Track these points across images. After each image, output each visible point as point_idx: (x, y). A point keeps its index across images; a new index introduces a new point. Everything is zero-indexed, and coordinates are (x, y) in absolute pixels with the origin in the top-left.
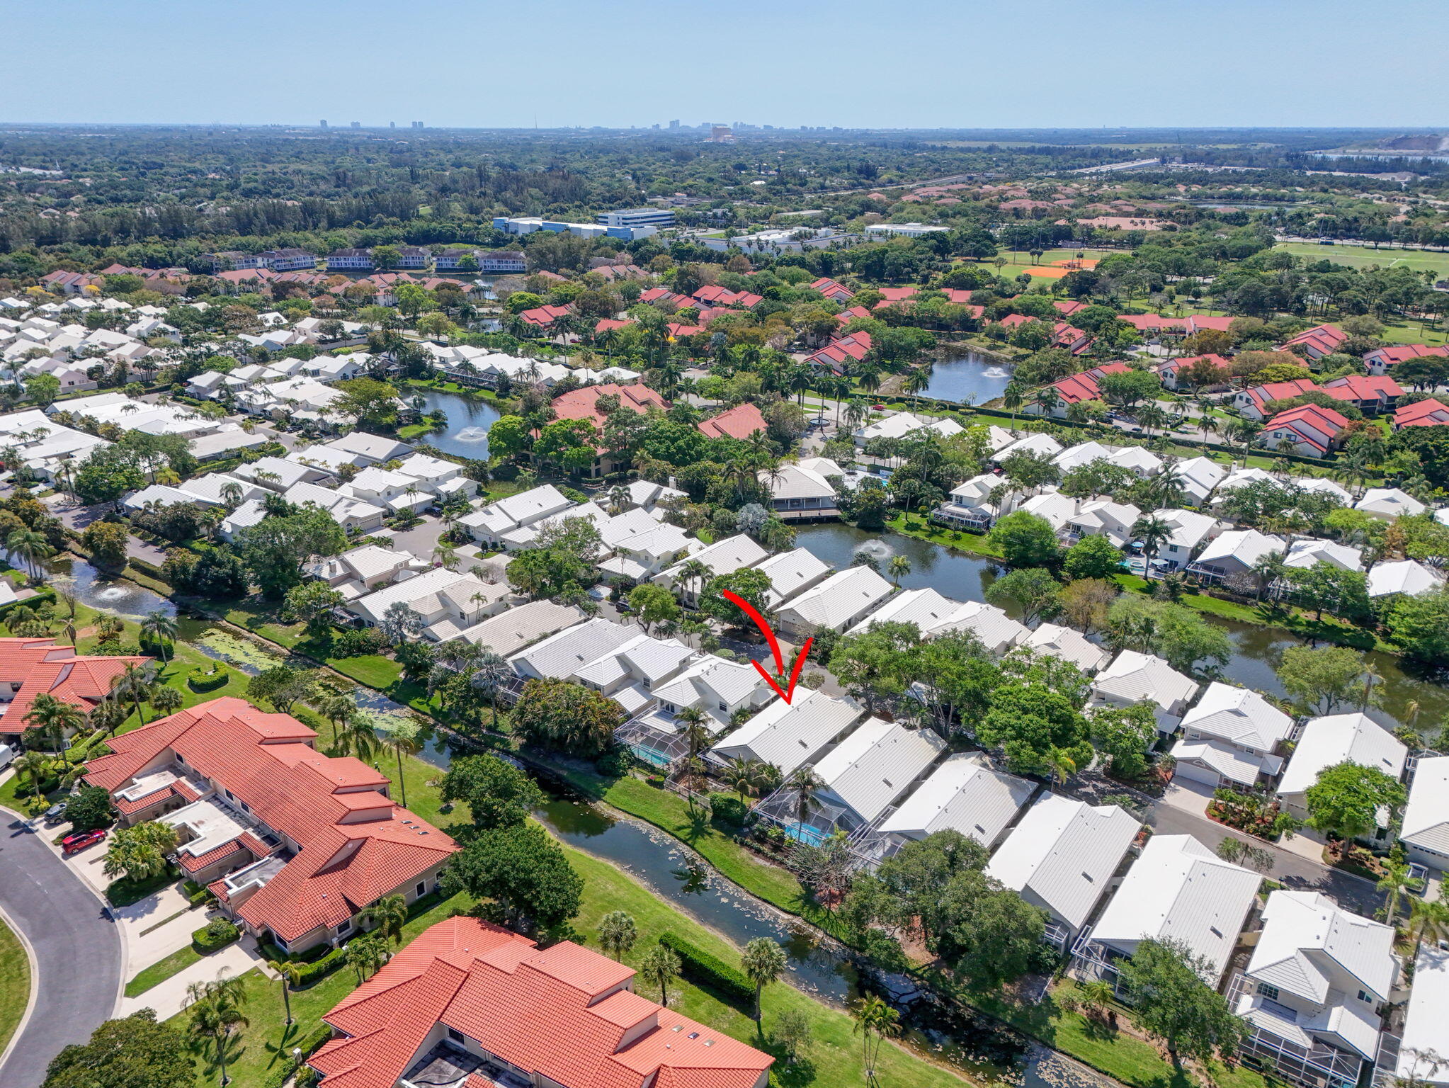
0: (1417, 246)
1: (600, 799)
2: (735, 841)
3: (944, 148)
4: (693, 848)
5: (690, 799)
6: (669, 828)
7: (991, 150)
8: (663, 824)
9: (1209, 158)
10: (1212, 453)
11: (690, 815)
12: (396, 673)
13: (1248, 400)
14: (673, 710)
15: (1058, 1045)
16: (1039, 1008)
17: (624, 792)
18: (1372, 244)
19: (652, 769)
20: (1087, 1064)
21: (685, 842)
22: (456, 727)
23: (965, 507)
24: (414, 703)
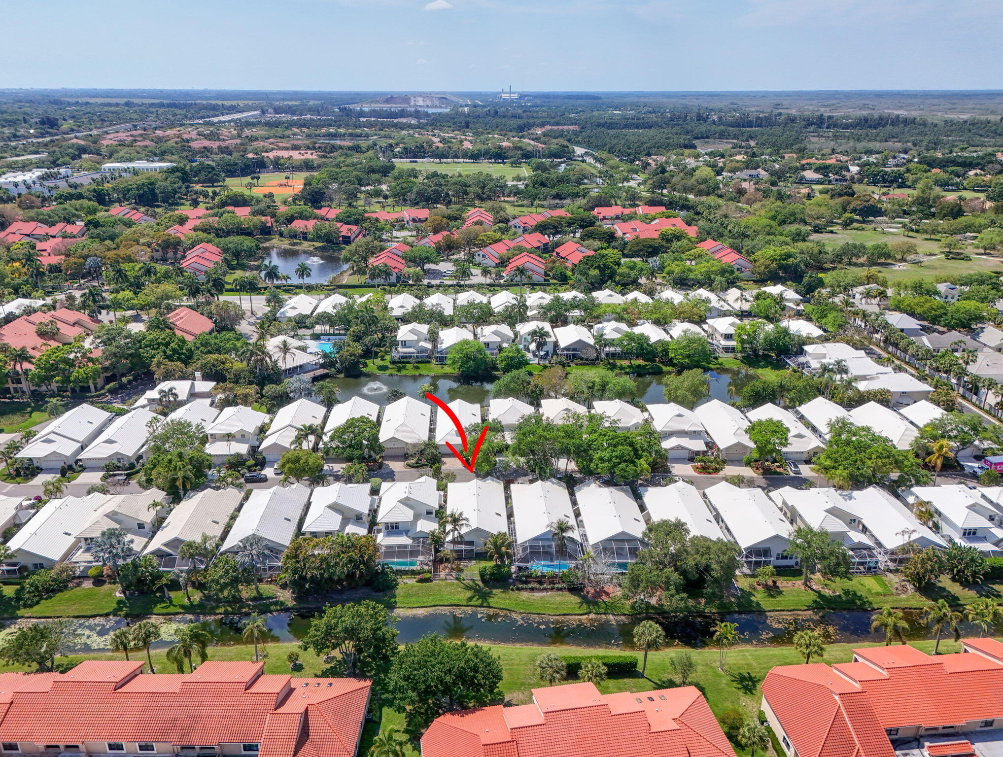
0: (461, 160)
1: (394, 608)
2: (512, 590)
3: (87, 103)
4: (490, 607)
5: (457, 579)
6: (464, 603)
7: (127, 104)
8: (456, 602)
9: (291, 110)
10: (492, 289)
11: (468, 588)
12: (110, 594)
13: (483, 256)
14: (397, 527)
15: (766, 609)
16: (742, 596)
17: (408, 595)
18: (438, 160)
19: (413, 573)
20: (783, 611)
21: (481, 606)
22: (221, 610)
23: (410, 347)
24: (156, 610)
